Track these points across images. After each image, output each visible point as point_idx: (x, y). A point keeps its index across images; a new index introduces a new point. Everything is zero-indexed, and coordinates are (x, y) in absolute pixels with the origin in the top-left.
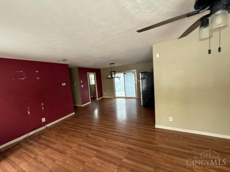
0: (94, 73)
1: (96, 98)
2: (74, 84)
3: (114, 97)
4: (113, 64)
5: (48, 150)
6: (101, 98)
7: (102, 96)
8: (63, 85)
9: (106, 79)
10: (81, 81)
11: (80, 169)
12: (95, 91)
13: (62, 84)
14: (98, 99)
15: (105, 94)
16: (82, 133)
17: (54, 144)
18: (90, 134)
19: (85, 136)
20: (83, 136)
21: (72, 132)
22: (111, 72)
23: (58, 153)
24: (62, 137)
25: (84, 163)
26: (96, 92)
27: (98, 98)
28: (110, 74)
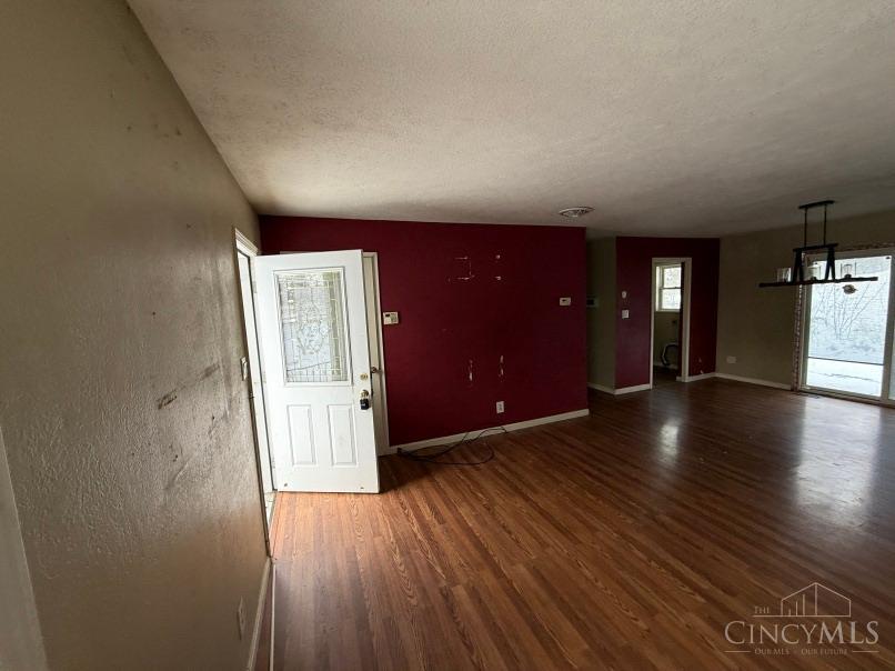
0: (683, 259)
1: (679, 372)
2: (591, 302)
3: (788, 387)
4: (822, 208)
5: (520, 503)
6: (702, 376)
7: (711, 367)
8: (562, 303)
9: (762, 285)
10: (624, 294)
11: (636, 626)
12: (680, 342)
13: (561, 299)
14: (687, 378)
15: (731, 360)
16: (630, 498)
17: (535, 491)
18: (667, 515)
19: (645, 512)
20: (633, 507)
21: (590, 479)
22: (798, 251)
23: (552, 527)
24: (558, 482)
25: (653, 615)
26: (679, 348)
27: (690, 375)
28: (793, 262)
